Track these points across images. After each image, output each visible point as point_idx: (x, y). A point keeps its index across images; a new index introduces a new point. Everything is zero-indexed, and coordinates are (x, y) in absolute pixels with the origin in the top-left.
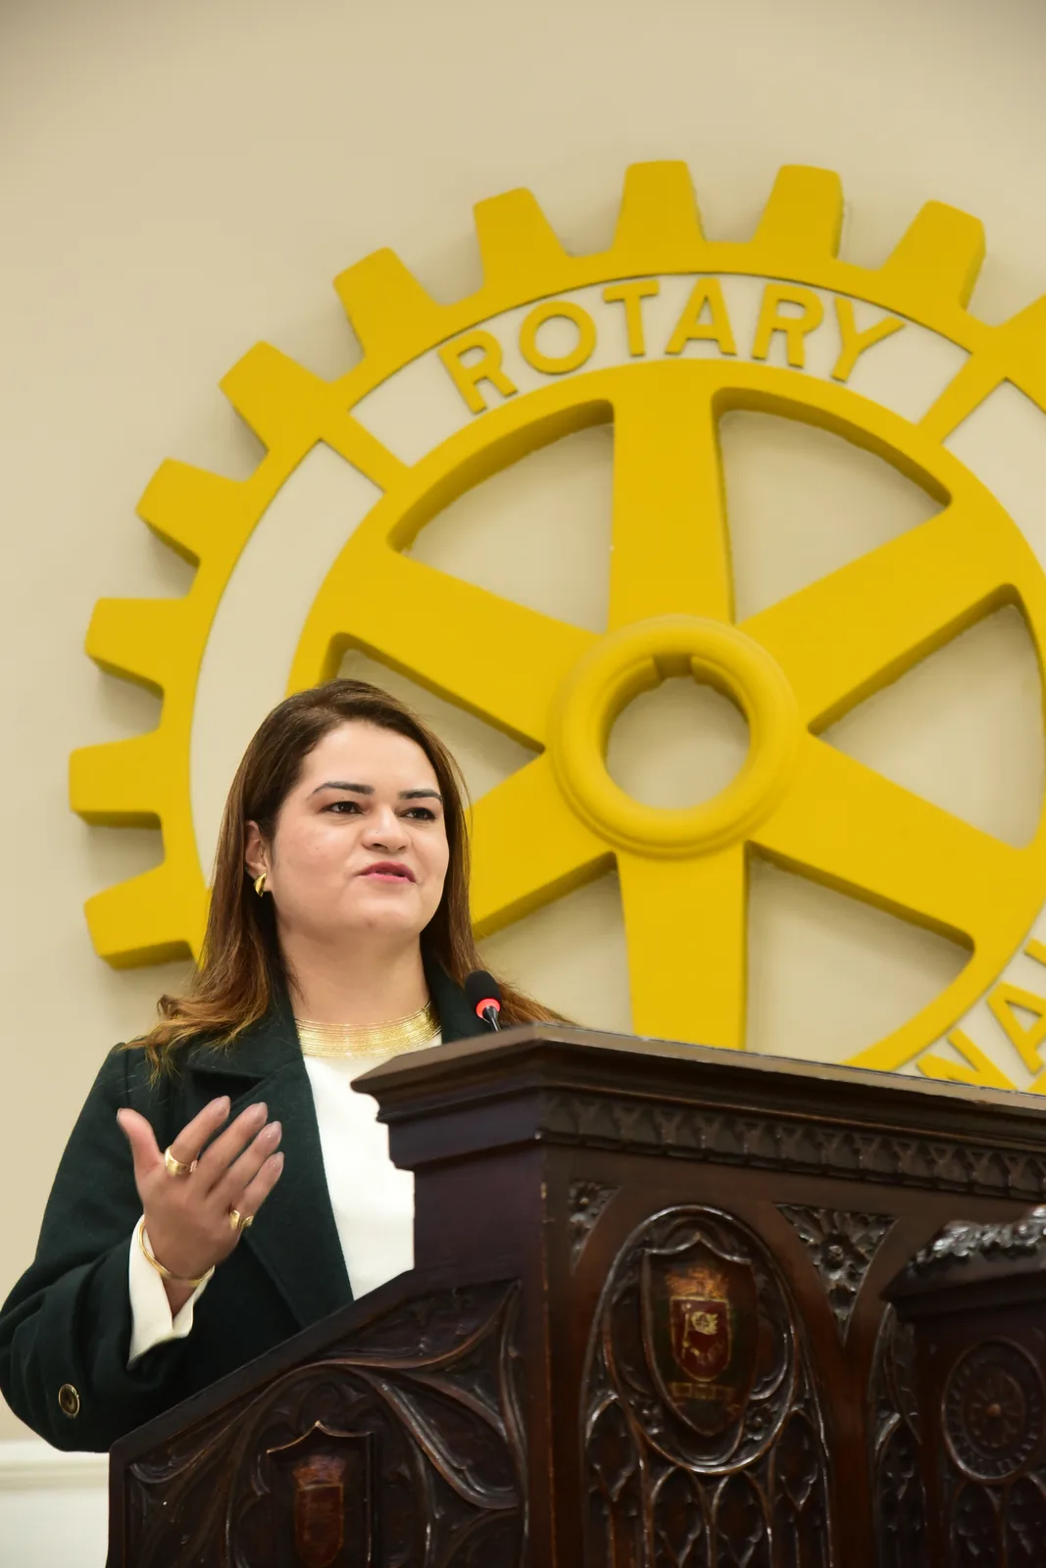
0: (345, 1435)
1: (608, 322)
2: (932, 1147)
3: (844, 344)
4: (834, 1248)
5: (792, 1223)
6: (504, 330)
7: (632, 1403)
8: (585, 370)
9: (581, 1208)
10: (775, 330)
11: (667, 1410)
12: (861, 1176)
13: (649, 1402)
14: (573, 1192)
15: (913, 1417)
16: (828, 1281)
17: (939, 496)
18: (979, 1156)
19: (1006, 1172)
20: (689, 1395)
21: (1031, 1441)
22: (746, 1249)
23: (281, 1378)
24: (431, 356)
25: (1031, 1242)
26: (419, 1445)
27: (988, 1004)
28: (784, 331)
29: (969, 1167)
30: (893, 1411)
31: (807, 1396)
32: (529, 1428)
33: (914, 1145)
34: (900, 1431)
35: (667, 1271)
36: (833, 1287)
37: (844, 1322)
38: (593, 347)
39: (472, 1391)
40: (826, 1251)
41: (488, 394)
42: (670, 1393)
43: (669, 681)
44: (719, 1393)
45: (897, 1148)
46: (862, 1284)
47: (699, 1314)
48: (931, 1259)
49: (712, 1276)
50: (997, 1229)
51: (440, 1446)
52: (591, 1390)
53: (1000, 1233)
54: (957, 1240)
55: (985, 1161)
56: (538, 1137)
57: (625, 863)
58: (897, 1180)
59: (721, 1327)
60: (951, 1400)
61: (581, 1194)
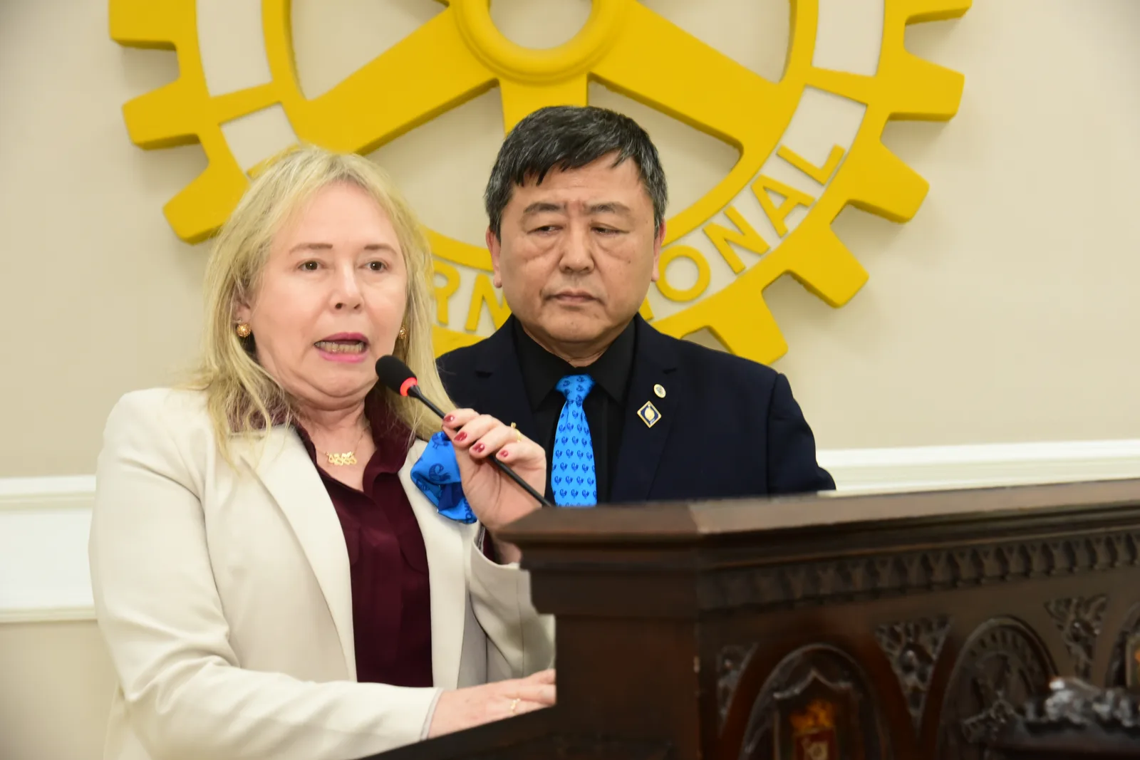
4: (911, 653)
9: (726, 672)
14: (719, 658)
16: (906, 686)
22: (847, 672)
27: (751, 188)
36: (908, 690)
37: (916, 717)
40: (903, 659)
46: (928, 682)
49: (823, 707)
57: (505, 86)
59: (830, 753)
61: (726, 657)
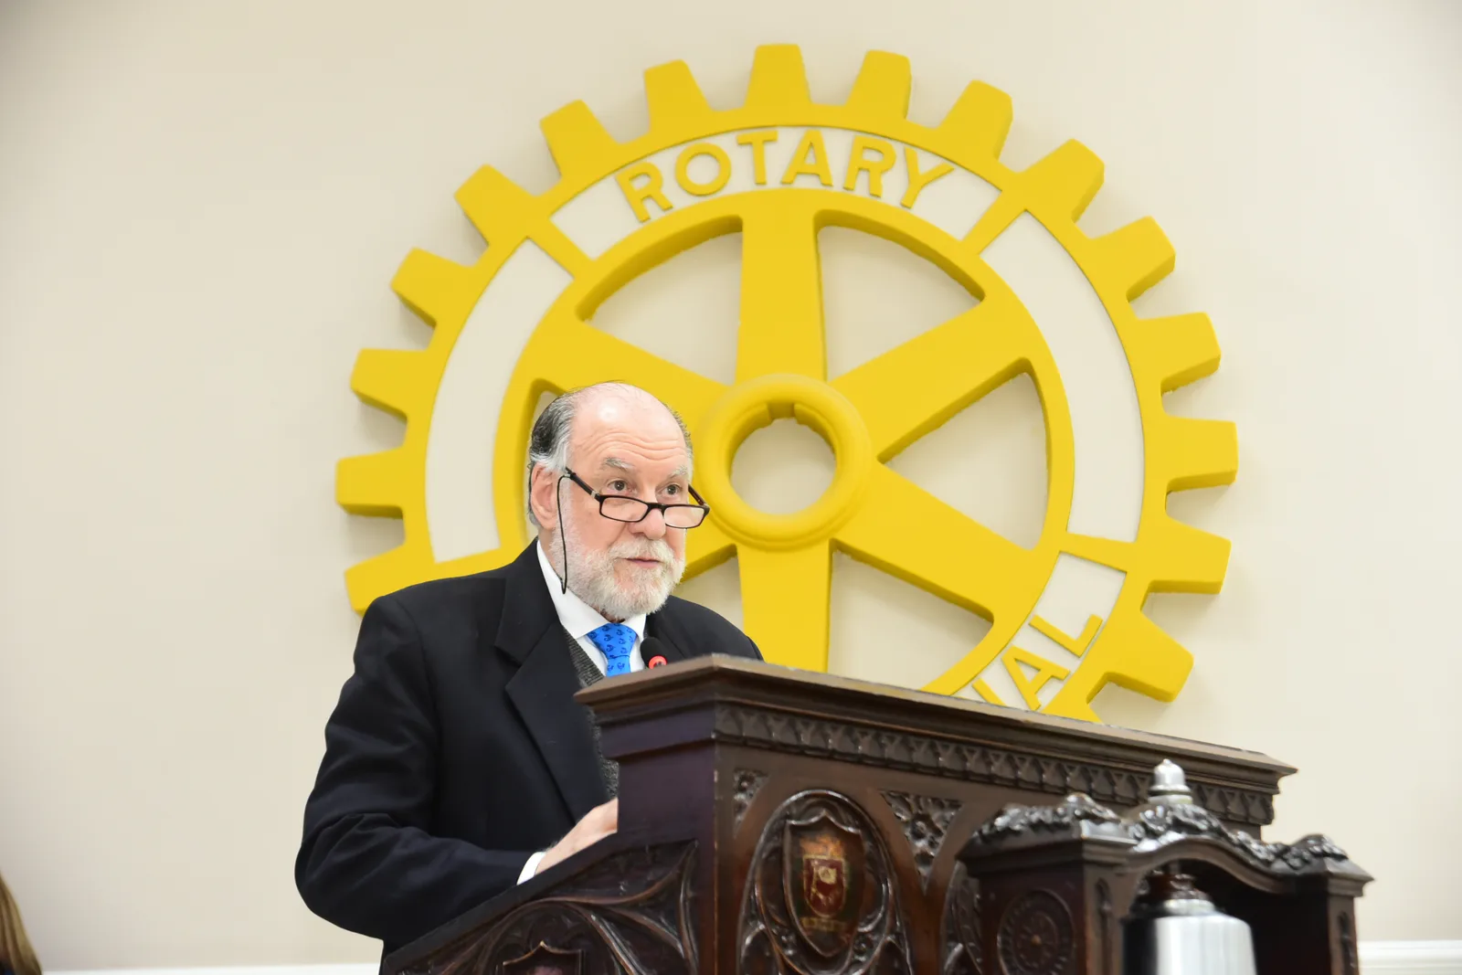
0: (561, 952)
1: (740, 159)
2: (991, 753)
3: (910, 182)
4: (920, 824)
5: (890, 804)
6: (664, 162)
7: (774, 931)
8: (719, 194)
9: (742, 790)
10: (860, 169)
11: (799, 937)
12: (940, 772)
13: (787, 931)
14: (737, 778)
15: (972, 948)
16: (916, 847)
17: (977, 293)
18: (1023, 760)
19: (1041, 772)
20: (815, 927)
21: (1060, 962)
22: (857, 822)
23: (514, 912)
24: (611, 179)
25: (1066, 820)
26: (618, 959)
27: (1002, 661)
28: (868, 170)
29: (1016, 768)
30: (957, 942)
31: (898, 930)
32: (699, 948)
33: (978, 752)
34: (963, 960)
35: (801, 837)
36: (918, 851)
37: (925, 878)
38: (729, 176)
39: (660, 922)
40: (914, 826)
41: (651, 209)
42: (802, 925)
43: (776, 422)
44: (836, 926)
45: (966, 753)
46: (938, 850)
47: (822, 869)
48: (993, 831)
50: (1042, 809)
51: (635, 963)
52: (746, 922)
53: (1044, 814)
54: (1014, 819)
55: (1027, 764)
56: (713, 736)
57: (742, 551)
58: (965, 776)
59: (839, 880)
60: (1005, 933)
61: (743, 779)
